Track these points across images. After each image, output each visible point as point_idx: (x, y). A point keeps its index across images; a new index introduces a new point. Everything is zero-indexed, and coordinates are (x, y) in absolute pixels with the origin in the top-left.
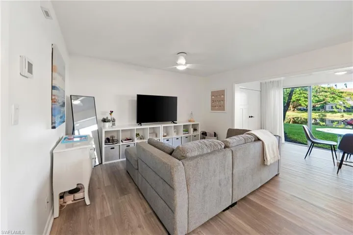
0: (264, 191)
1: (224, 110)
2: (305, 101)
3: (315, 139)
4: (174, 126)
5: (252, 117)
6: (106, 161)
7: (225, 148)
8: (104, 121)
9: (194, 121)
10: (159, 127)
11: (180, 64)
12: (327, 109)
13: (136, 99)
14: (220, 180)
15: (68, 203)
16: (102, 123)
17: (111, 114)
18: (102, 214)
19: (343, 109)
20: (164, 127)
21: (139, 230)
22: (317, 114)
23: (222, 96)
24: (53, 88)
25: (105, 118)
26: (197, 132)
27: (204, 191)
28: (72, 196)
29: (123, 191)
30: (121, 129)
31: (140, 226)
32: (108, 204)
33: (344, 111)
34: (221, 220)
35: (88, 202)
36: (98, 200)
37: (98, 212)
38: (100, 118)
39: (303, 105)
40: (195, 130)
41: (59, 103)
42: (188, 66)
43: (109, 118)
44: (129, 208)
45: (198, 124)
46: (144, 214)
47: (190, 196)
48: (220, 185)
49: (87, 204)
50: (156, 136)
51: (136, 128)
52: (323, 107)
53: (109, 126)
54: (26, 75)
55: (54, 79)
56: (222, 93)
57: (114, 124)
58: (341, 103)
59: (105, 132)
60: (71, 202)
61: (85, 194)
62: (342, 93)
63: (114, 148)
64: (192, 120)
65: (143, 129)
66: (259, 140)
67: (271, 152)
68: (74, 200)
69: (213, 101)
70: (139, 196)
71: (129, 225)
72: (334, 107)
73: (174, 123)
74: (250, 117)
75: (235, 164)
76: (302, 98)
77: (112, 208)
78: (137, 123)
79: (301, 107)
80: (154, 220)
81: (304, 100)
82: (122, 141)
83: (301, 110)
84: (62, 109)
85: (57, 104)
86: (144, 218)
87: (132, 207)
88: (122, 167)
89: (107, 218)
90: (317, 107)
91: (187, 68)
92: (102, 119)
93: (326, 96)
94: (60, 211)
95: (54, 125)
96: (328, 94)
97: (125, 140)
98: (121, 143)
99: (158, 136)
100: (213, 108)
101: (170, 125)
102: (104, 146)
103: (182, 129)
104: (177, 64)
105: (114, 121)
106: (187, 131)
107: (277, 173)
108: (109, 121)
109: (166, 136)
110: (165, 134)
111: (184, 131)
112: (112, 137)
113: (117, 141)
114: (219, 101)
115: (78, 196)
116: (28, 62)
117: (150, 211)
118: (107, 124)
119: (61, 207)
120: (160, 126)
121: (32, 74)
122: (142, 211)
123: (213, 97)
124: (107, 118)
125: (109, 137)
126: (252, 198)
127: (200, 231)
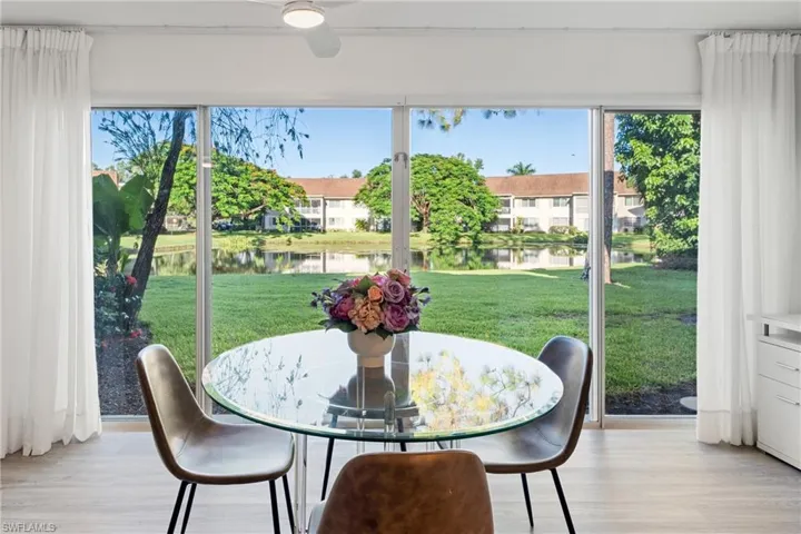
2: (228, 203)
12: (267, 227)
19: (290, 224)
22: (251, 239)
33: (291, 231)
39: (223, 214)
52: (260, 220)
58: (287, 209)
62: (288, 186)
72: (277, 221)
79: (222, 221)
83: (222, 230)
90: (252, 221)
93: (265, 193)
96: (268, 186)
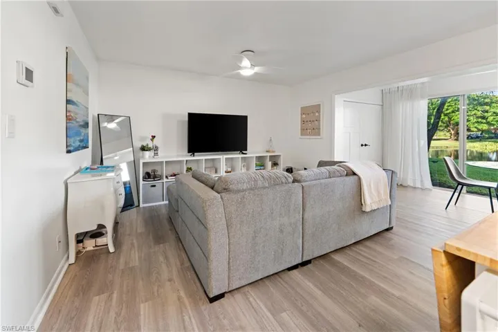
0: (361, 250)
1: (319, 135)
2: (478, 122)
3: (464, 178)
4: (242, 158)
5: (366, 145)
6: (144, 202)
7: (293, 182)
8: (143, 149)
9: (274, 152)
10: (220, 159)
11: (246, 68)
13: (187, 119)
14: (281, 225)
15: (87, 249)
16: (141, 152)
17: (152, 140)
18: (126, 263)
20: (226, 158)
21: (168, 283)
23: (317, 114)
24: (68, 102)
25: (145, 145)
26: (278, 167)
27: (254, 238)
28: (93, 241)
29: (159, 239)
30: (164, 160)
31: (170, 280)
32: (137, 253)
34: (281, 281)
35: (112, 249)
36: (125, 248)
37: (122, 261)
38: (138, 144)
39: (472, 129)
40: (275, 164)
41: (77, 122)
42: (257, 69)
43: (150, 145)
44: (161, 259)
45: (280, 156)
46: (180, 267)
47: (231, 241)
48: (281, 231)
49: (111, 251)
50: (216, 172)
51: (185, 159)
53: (149, 157)
54: (23, 83)
55: (71, 91)
56: (317, 108)
57: (156, 154)
59: (144, 163)
60: (92, 248)
61: (108, 240)
63: (154, 186)
64: (271, 150)
65: (198, 161)
66: (354, 174)
67: (375, 193)
68: (96, 246)
69: (303, 122)
70: (179, 246)
71: (157, 278)
73: (243, 153)
74: (362, 145)
75: (308, 206)
76: (472, 118)
77: (140, 258)
78: (189, 152)
79: (472, 133)
80: (190, 275)
81: (475, 120)
82: (167, 177)
83: (472, 138)
84: (83, 130)
85: (74, 122)
86: (178, 271)
87: (166, 258)
88: (164, 211)
89: (132, 269)
91: (256, 73)
92: (140, 146)
94: (77, 258)
95: (69, 148)
97: (171, 176)
98: (165, 180)
99: (218, 171)
100: (304, 131)
101: (237, 155)
102: (141, 182)
103: (254, 162)
104: (240, 68)
105: (156, 149)
106: (263, 166)
107: (387, 226)
108: (149, 149)
109: (230, 172)
110: (229, 170)
111: (257, 165)
112: (154, 171)
113: (161, 178)
114: (312, 121)
115: (101, 241)
116: (26, 68)
117: (187, 264)
118: (147, 154)
119: (78, 253)
120: (222, 158)
121: (32, 82)
122: (178, 263)
123: (304, 116)
124: (147, 145)
125: (150, 171)
126: (337, 257)
127: (248, 291)
